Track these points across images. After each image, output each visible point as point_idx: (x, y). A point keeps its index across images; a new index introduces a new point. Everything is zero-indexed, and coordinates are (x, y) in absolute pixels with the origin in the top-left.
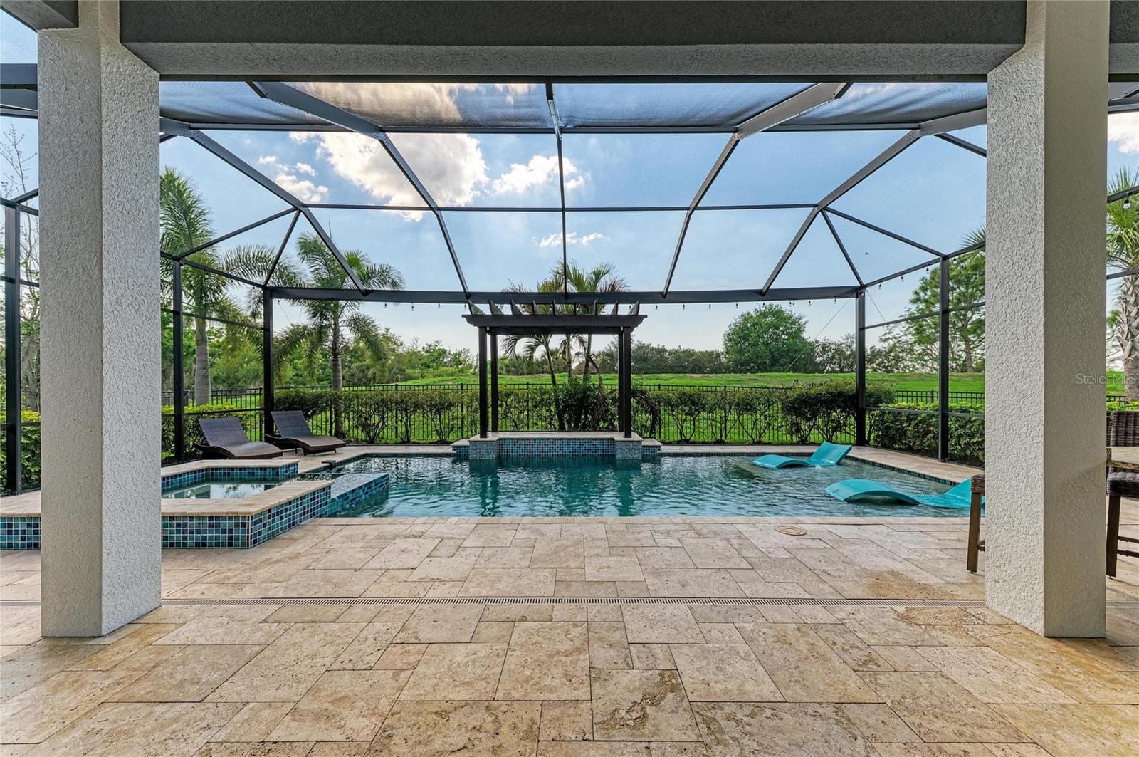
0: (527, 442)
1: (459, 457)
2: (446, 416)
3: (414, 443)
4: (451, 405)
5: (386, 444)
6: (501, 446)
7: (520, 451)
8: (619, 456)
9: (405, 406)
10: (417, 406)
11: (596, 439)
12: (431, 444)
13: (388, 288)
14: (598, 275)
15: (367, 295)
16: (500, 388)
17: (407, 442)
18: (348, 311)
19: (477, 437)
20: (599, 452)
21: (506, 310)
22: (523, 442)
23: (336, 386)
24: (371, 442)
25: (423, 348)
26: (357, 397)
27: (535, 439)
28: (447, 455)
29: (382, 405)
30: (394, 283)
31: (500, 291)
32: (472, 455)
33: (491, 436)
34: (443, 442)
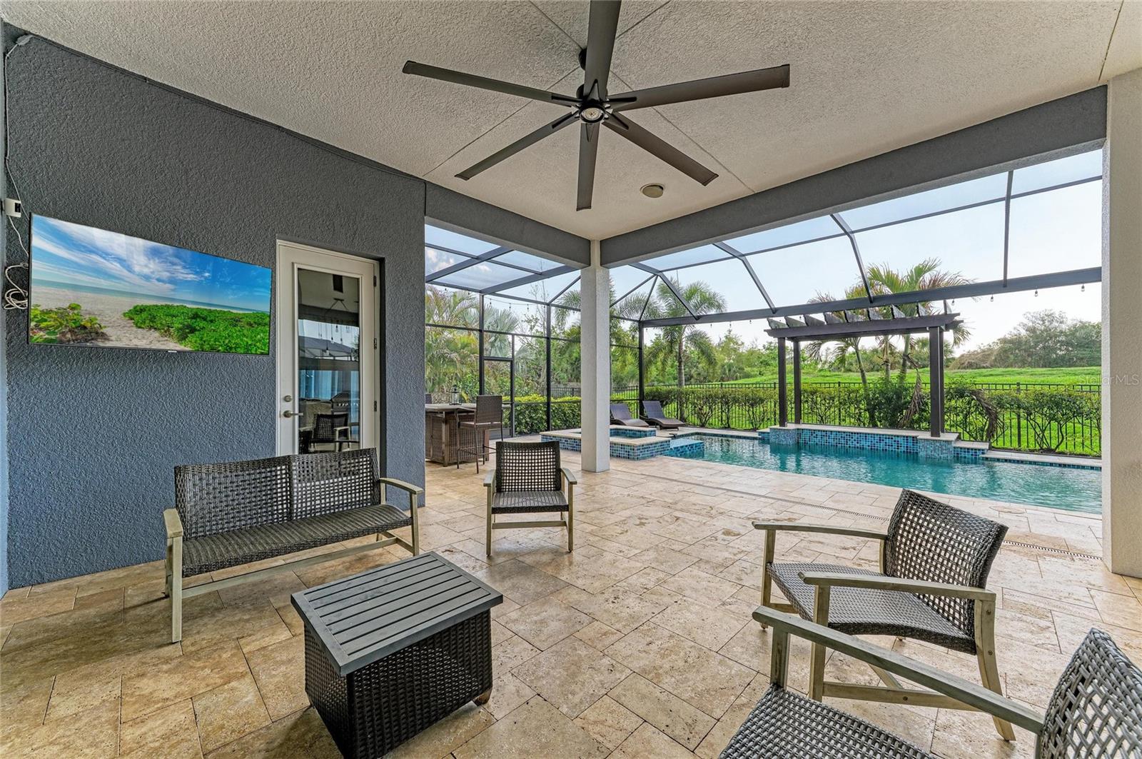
0: (824, 433)
1: (764, 440)
2: (759, 409)
3: (733, 429)
4: (762, 401)
5: (713, 428)
6: (799, 435)
7: (817, 440)
8: (922, 454)
9: (727, 401)
10: (736, 401)
11: (898, 436)
12: (745, 430)
13: (713, 312)
14: (920, 271)
15: (698, 319)
16: (803, 387)
17: (728, 427)
18: (688, 331)
19: (778, 426)
20: (903, 449)
21: (820, 317)
22: (820, 433)
23: (680, 384)
24: (703, 426)
25: (764, 346)
26: (693, 393)
27: (831, 432)
28: (754, 438)
29: (710, 399)
30: (719, 307)
31: (805, 303)
32: (772, 439)
33: (791, 426)
34: (754, 430)
